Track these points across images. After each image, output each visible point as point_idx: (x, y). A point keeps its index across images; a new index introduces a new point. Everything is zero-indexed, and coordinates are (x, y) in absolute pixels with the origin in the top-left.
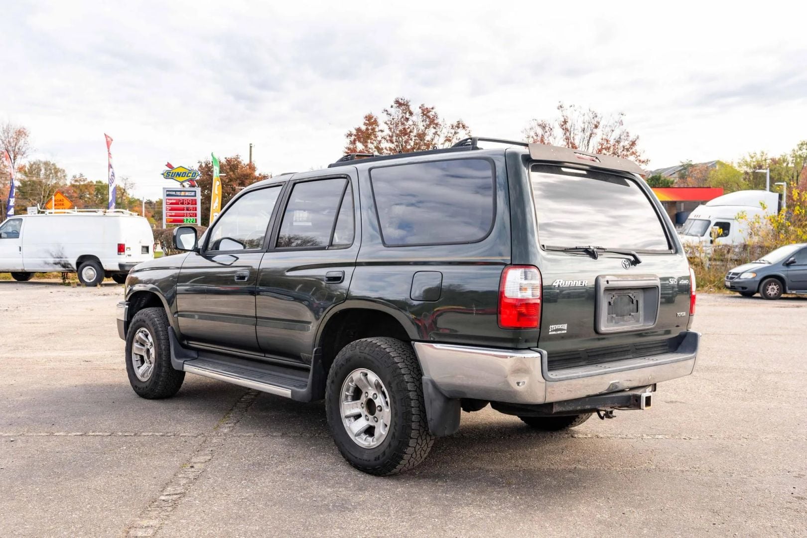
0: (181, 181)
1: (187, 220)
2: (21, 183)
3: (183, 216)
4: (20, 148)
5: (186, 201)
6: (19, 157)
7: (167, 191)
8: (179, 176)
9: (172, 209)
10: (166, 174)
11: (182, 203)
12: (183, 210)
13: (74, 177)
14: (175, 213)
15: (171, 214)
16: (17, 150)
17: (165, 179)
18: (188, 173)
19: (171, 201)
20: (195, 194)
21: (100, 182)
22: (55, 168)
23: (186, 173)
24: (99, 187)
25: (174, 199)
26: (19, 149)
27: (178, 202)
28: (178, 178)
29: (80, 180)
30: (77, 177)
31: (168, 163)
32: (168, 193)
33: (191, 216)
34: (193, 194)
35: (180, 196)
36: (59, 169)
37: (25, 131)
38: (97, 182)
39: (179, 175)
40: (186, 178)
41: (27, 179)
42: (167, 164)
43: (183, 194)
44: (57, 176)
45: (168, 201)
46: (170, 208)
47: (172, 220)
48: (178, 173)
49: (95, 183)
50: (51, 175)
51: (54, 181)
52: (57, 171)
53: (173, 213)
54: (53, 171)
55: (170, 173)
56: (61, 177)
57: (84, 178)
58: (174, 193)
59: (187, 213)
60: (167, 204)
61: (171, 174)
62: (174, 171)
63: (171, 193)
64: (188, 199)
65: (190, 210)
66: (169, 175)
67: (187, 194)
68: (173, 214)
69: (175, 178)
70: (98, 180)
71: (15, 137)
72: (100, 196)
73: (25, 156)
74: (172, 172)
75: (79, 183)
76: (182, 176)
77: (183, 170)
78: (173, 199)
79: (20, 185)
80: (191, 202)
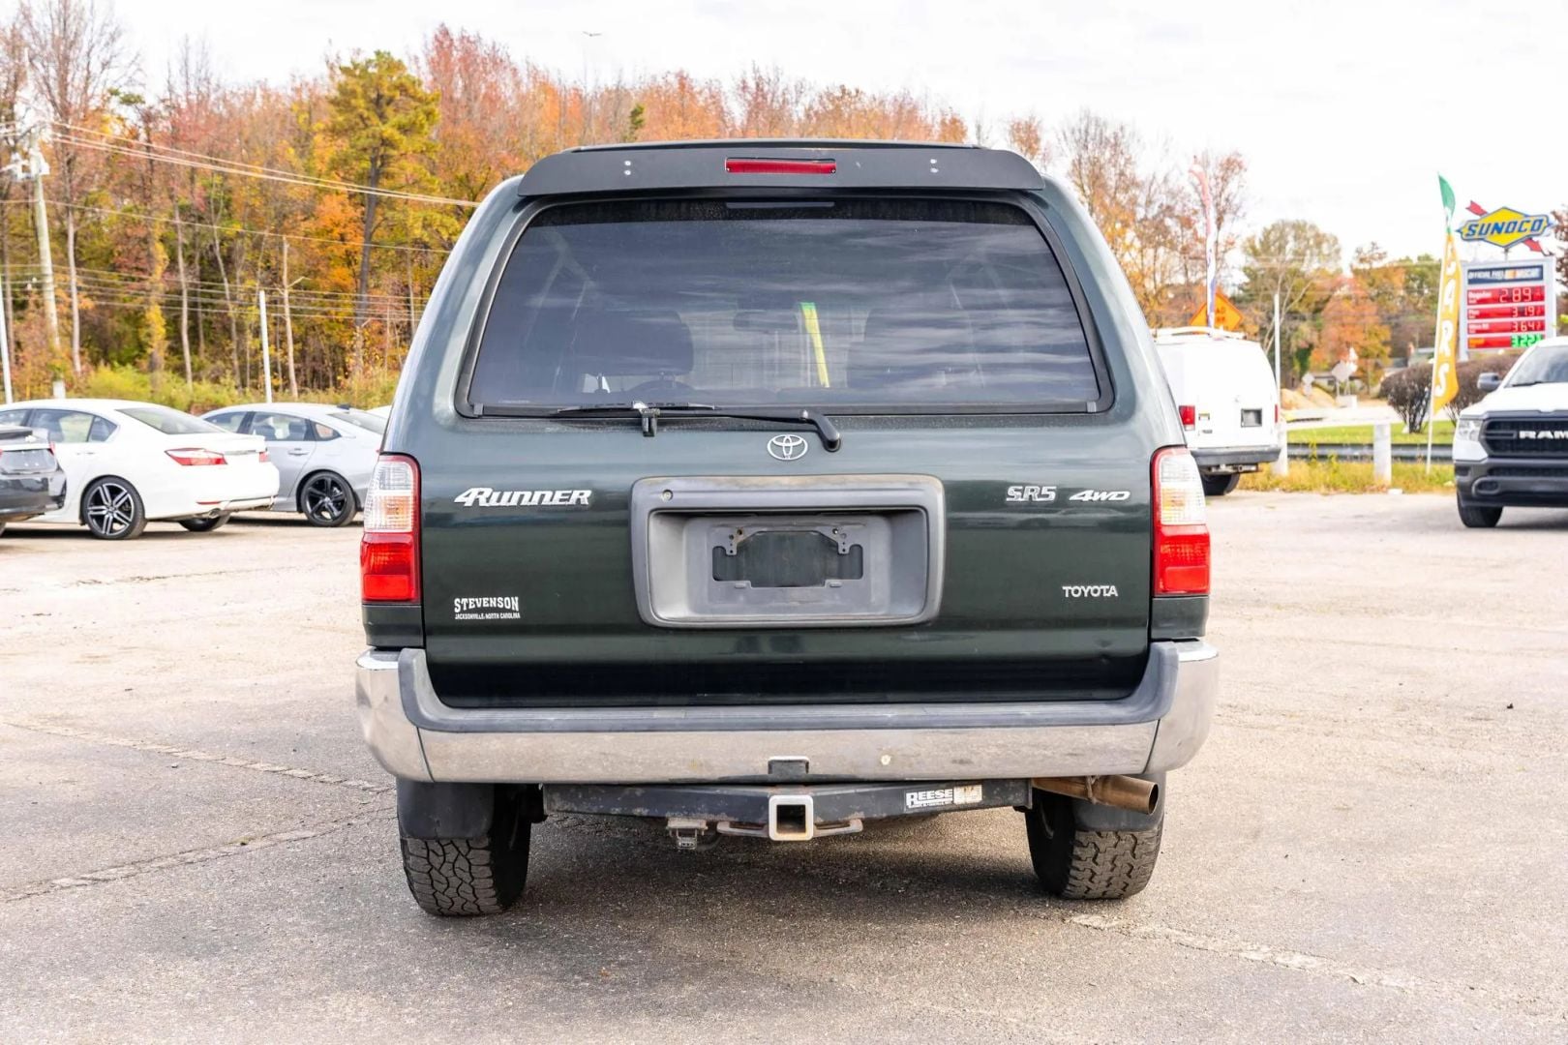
0: (1506, 243)
1: (1520, 339)
2: (1249, 276)
3: (1512, 330)
4: (1231, 198)
5: (1517, 292)
6: (1227, 217)
7: (1470, 271)
8: (1499, 231)
9: (1483, 315)
10: (1466, 231)
11: (1509, 299)
12: (1510, 314)
13: (1359, 251)
14: (1490, 324)
15: (1479, 327)
16: (1223, 203)
17: (1466, 243)
18: (1522, 223)
19: (1479, 296)
20: (1541, 273)
21: (1427, 258)
22: (1317, 235)
23: (1515, 223)
24: (1425, 270)
25: (1487, 291)
26: (1227, 200)
27: (1497, 295)
28: (1496, 237)
29: (1372, 258)
30: (1365, 250)
31: (1472, 203)
32: (1472, 275)
33: (1529, 329)
34: (1535, 273)
35: (1504, 281)
36: (1324, 236)
37: (1239, 159)
38: (1419, 258)
39: (1498, 229)
40: (1517, 236)
41: (1257, 265)
42: (1468, 205)
43: (1508, 275)
44: (1320, 253)
45: (1471, 295)
46: (1477, 313)
47: (1481, 342)
48: (1496, 225)
49: (1415, 261)
50: (1308, 252)
51: (1316, 265)
52: (1320, 238)
53: (1486, 323)
54: (1311, 242)
55: (1476, 226)
56: (1329, 255)
57: (1381, 251)
58: (1486, 275)
59: (1519, 323)
60: (1469, 304)
61: (1478, 229)
62: (1486, 221)
63: (1480, 275)
64: (1522, 289)
65: (1529, 314)
66: (1474, 232)
67: (1520, 274)
68: (1486, 327)
69: (1488, 237)
70: (1422, 254)
71: (1221, 174)
72: (1426, 291)
73: (1239, 214)
74: (1480, 223)
75: (1371, 264)
76: (1507, 232)
77: (1507, 218)
78: (1485, 290)
79: (1247, 280)
80: (1529, 295)
